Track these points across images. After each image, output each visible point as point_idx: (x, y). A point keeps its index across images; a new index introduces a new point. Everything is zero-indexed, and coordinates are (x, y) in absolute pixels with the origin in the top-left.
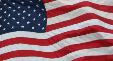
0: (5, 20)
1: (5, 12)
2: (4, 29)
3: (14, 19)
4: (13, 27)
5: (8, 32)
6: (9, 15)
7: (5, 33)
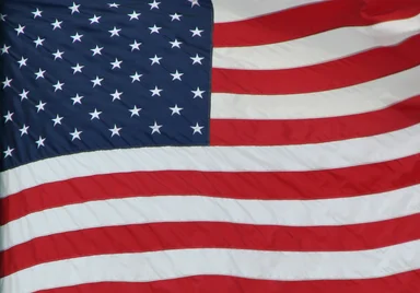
0: (41, 106)
1: (40, 74)
2: (41, 142)
3: (77, 99)
4: (76, 135)
5: (58, 153)
6: (58, 86)
7: (42, 157)
